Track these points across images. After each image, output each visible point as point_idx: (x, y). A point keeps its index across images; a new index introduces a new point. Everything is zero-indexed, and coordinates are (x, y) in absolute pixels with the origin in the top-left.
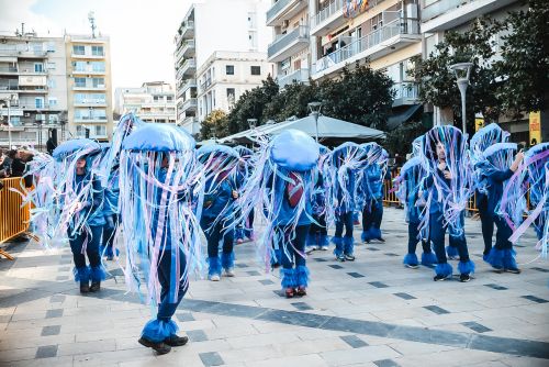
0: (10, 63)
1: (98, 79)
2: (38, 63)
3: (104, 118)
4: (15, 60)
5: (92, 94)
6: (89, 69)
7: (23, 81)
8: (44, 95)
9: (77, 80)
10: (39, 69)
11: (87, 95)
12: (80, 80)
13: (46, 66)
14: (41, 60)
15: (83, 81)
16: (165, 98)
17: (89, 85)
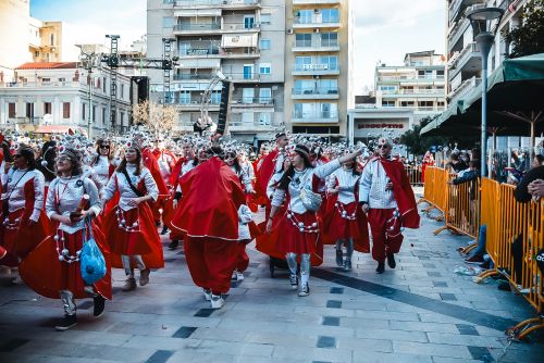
0: (213, 18)
1: (329, 35)
2: (249, 16)
3: (335, 92)
4: (219, 13)
5: (319, 57)
6: (318, 21)
7: (227, 42)
8: (253, 60)
9: (299, 37)
10: (249, 24)
11: (313, 58)
12: (304, 36)
13: (259, 18)
14: (252, 11)
15: (308, 37)
16: (435, 72)
17: (317, 44)
